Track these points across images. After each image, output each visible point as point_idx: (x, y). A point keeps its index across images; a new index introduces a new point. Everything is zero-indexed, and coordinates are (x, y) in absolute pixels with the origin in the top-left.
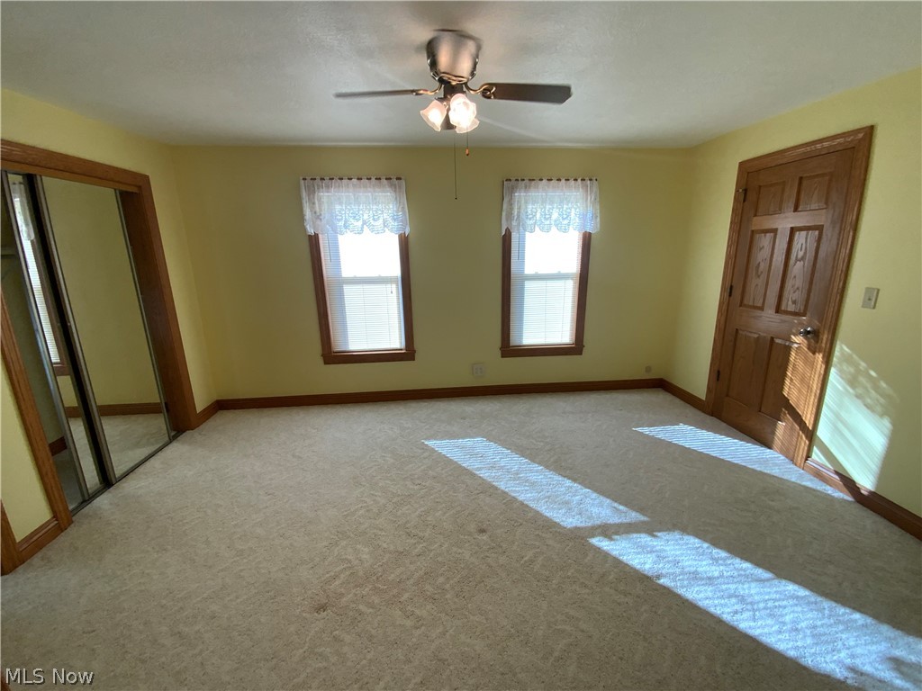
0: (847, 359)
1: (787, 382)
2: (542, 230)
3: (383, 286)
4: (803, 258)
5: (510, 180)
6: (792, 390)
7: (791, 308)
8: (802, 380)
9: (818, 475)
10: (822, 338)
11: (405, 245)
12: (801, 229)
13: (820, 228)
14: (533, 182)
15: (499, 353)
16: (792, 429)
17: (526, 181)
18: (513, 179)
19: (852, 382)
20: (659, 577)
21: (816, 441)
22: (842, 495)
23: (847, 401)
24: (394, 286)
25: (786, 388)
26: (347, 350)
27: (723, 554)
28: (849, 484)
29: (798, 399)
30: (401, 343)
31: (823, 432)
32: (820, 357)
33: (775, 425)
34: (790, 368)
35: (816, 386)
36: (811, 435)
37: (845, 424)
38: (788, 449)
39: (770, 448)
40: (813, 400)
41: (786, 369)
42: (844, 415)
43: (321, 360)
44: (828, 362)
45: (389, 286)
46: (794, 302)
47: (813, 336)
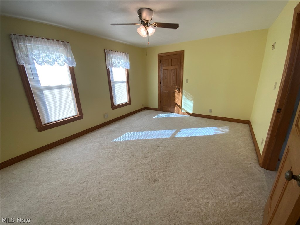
0: (185, 93)
1: (175, 99)
2: (114, 67)
3: (65, 89)
4: (174, 75)
5: (108, 50)
6: (176, 101)
7: (174, 85)
8: (178, 98)
9: (184, 114)
10: (180, 90)
11: (72, 71)
12: (173, 69)
13: (177, 69)
14: (114, 52)
15: (111, 108)
16: (178, 108)
17: (112, 51)
18: (109, 50)
19: (186, 96)
20: (188, 136)
21: (182, 108)
22: (189, 116)
23: (186, 100)
24: (69, 89)
25: (175, 101)
26: (50, 122)
27: (189, 129)
28: (189, 114)
29: (178, 102)
30: (76, 113)
31: (183, 107)
32: (180, 93)
33: (174, 108)
34: (175, 97)
35: (181, 99)
36: (181, 108)
37: (186, 104)
38: (177, 112)
39: (174, 113)
40: (180, 101)
41: (174, 97)
42: (186, 102)
43: (36, 131)
44: (182, 94)
45: (68, 89)
46: (174, 84)
47: (179, 90)
